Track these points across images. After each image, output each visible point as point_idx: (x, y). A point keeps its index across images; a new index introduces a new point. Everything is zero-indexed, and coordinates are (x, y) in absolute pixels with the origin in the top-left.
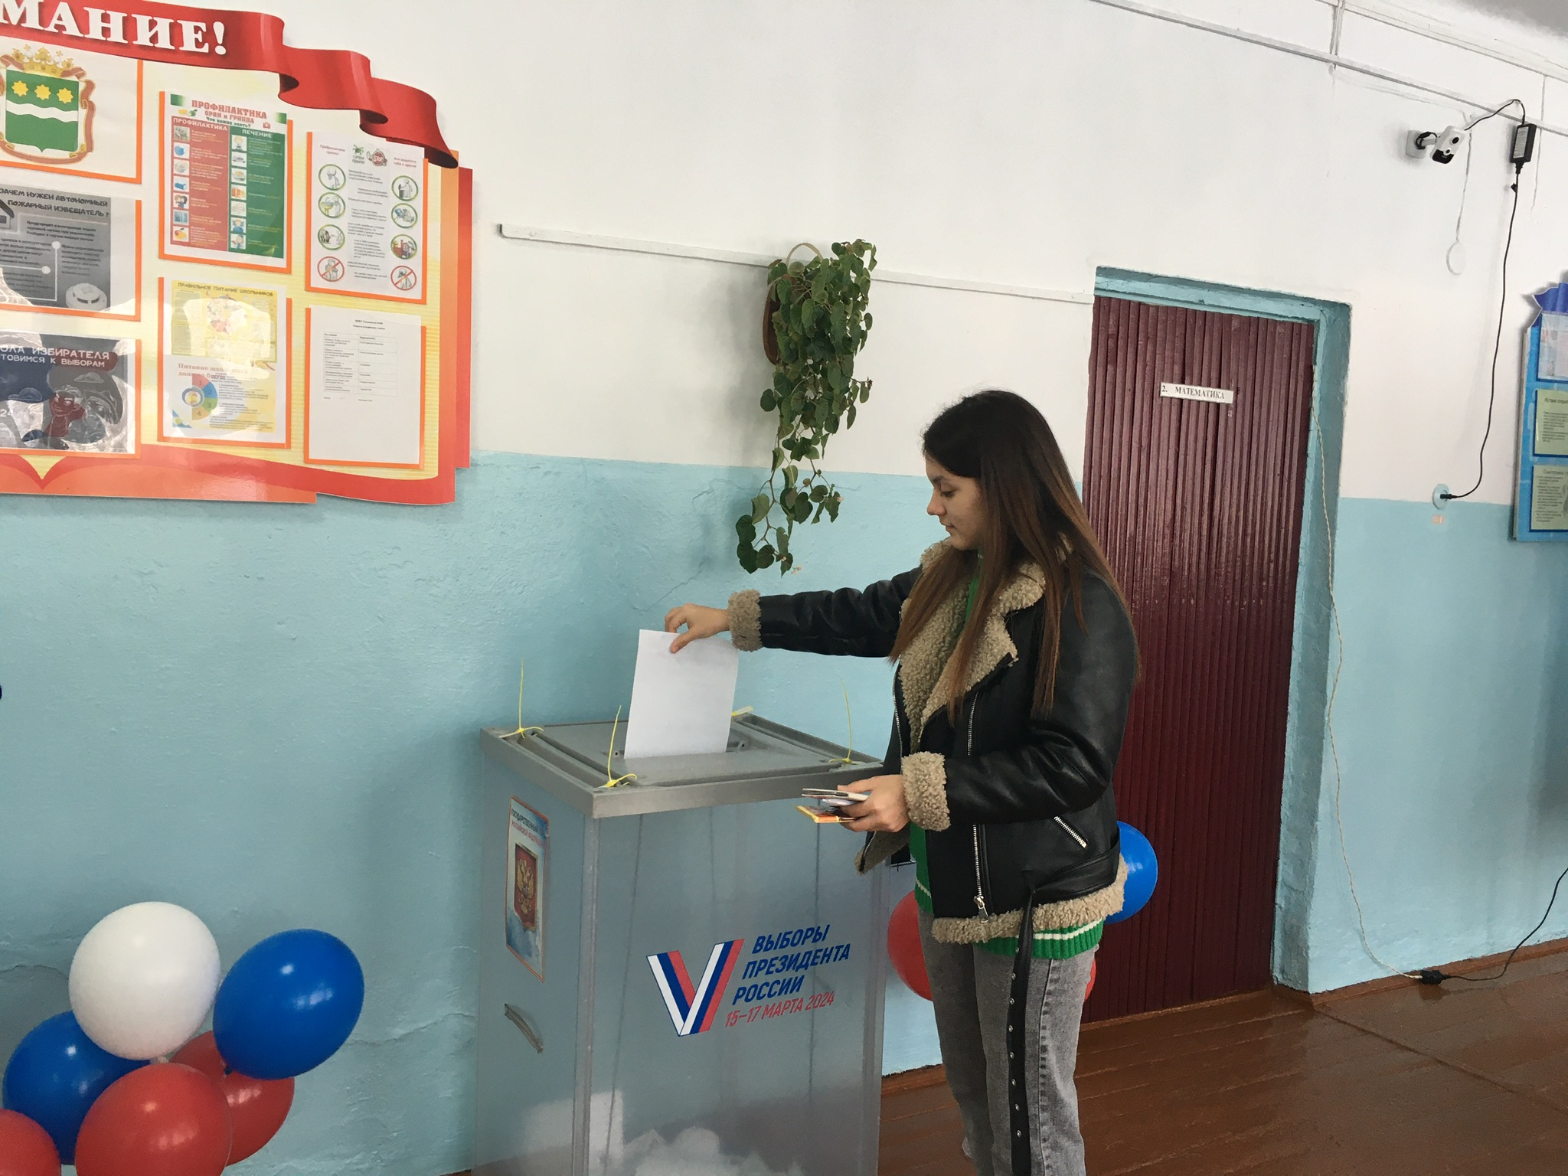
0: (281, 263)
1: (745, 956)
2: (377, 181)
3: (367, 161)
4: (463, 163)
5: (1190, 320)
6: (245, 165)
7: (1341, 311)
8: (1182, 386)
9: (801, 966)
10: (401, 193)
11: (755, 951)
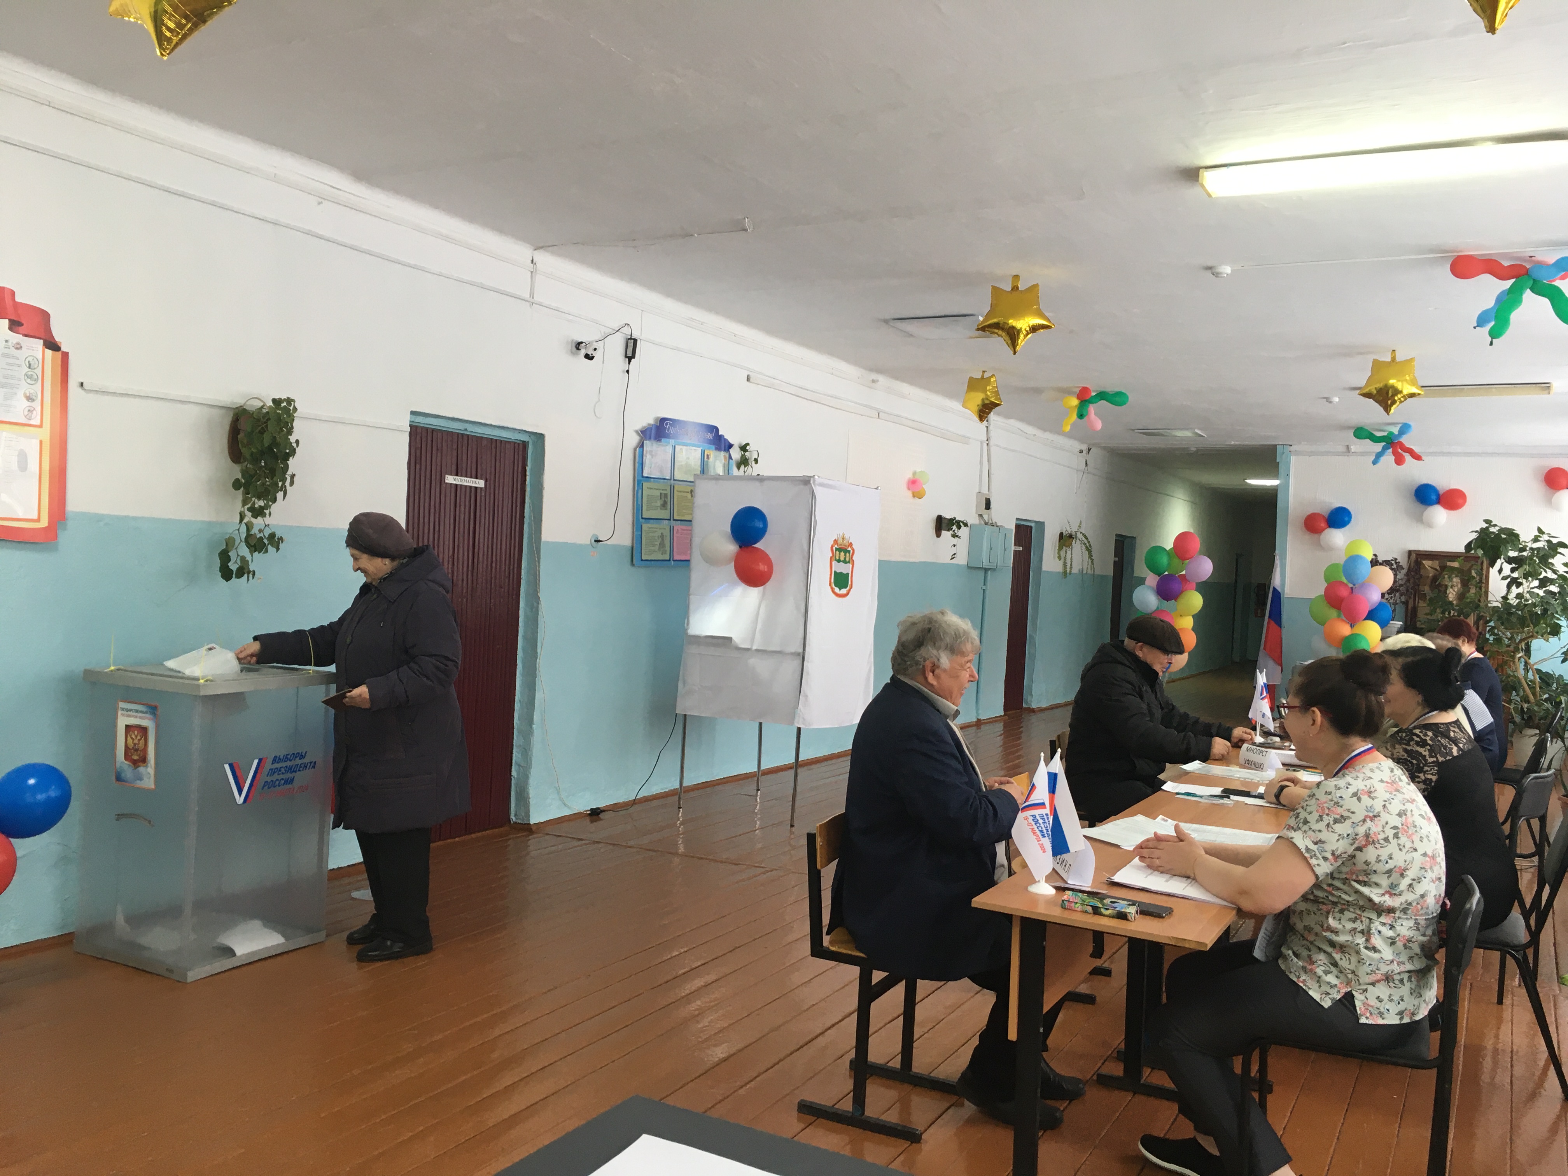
1: (268, 765)
2: (17, 358)
3: (11, 347)
4: (64, 348)
5: (460, 440)
7: (541, 437)
8: (457, 477)
9: (293, 771)
10: (30, 365)
11: (272, 764)
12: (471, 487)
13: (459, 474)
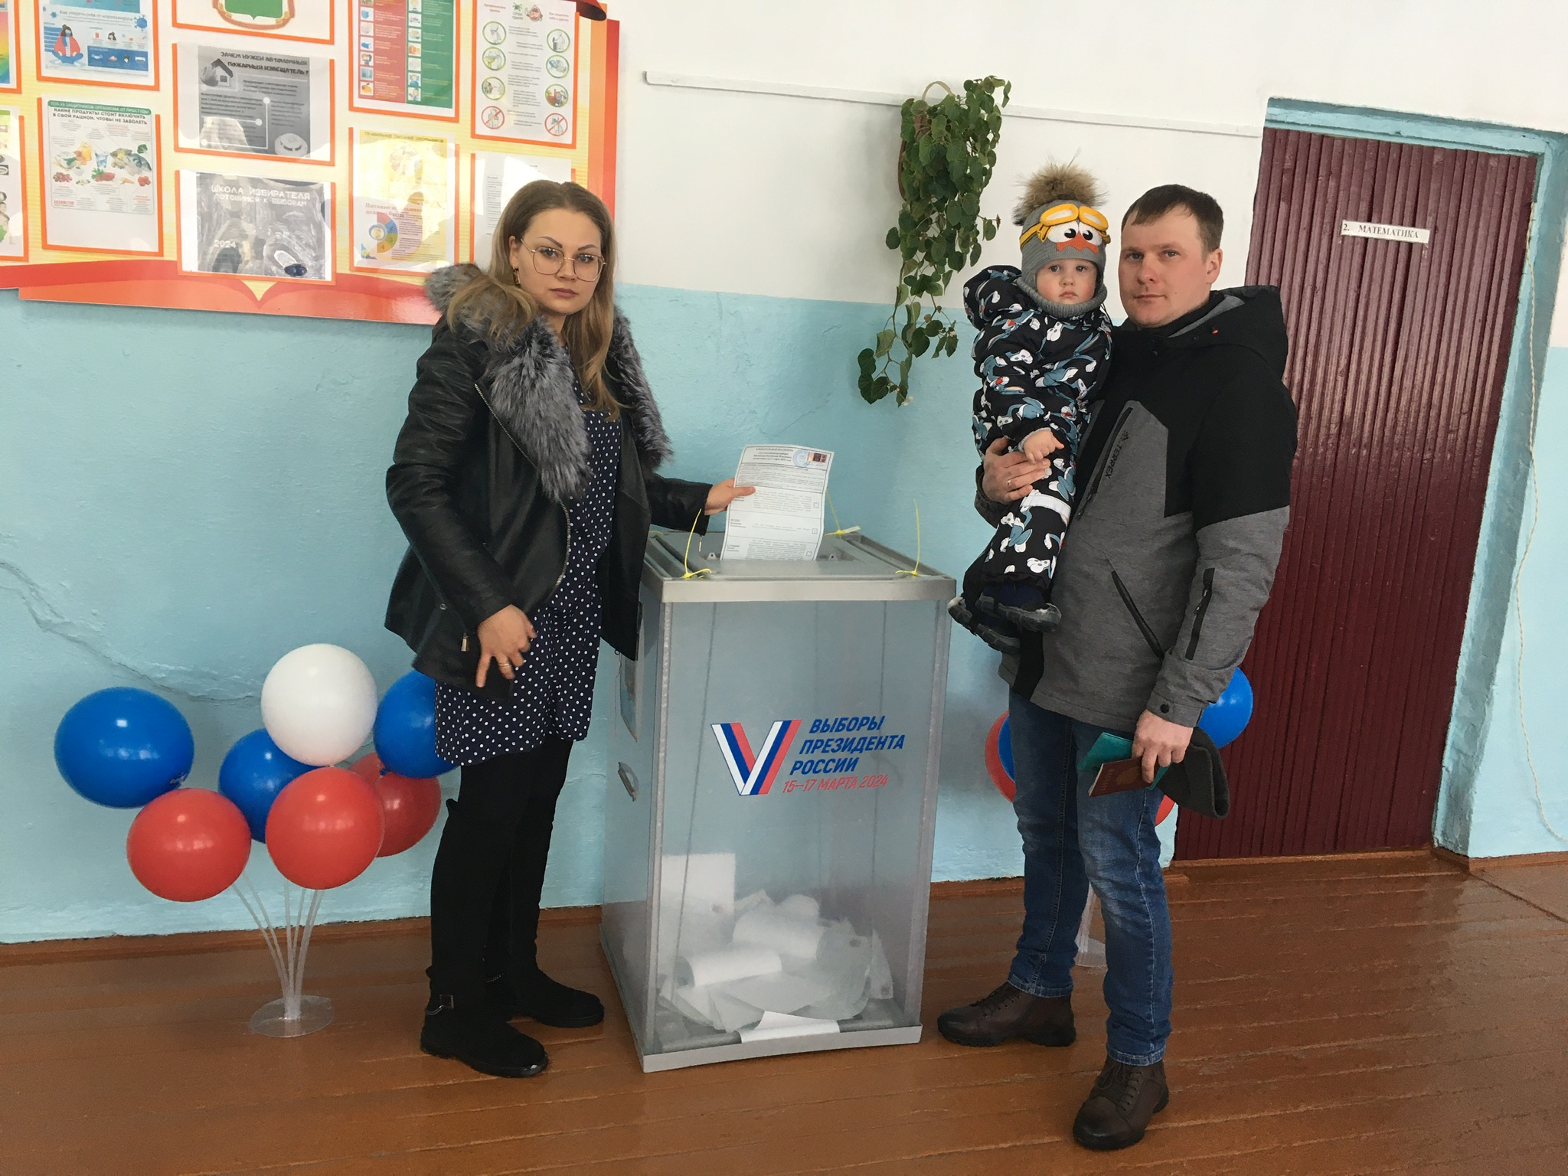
0: (449, 112)
1: (802, 734)
2: (535, 35)
3: (524, 16)
4: (610, 16)
6: (420, 25)
8: (1368, 225)
9: (856, 749)
10: (555, 45)
12: (1399, 243)
13: (1375, 217)
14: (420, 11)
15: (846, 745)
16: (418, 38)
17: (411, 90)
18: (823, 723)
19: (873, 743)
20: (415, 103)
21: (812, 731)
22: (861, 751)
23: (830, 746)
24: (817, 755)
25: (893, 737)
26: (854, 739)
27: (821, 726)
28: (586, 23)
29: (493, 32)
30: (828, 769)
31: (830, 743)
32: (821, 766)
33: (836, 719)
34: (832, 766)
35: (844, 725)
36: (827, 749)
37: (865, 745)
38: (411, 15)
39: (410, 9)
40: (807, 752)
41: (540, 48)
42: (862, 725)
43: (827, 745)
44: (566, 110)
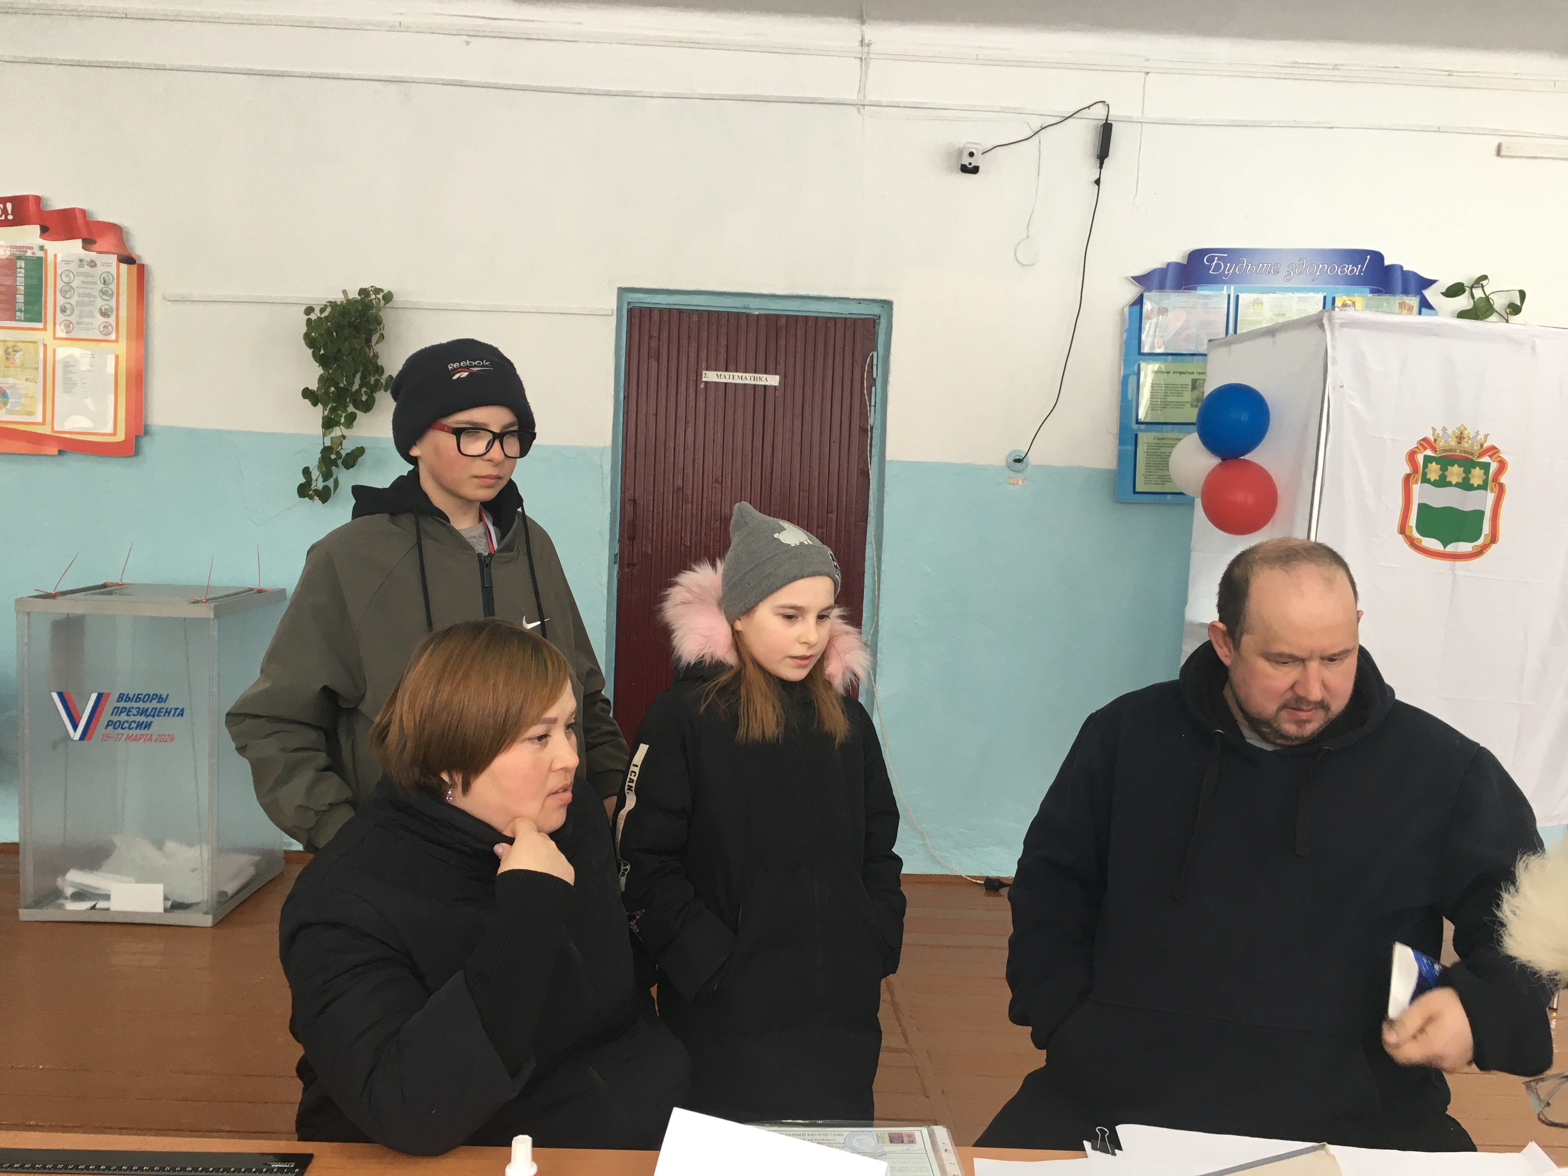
0: (40, 325)
1: (112, 703)
2: (92, 276)
3: (86, 265)
4: (140, 261)
5: (734, 321)
6: (23, 275)
8: (726, 373)
9: (150, 715)
10: (105, 281)
12: (753, 386)
13: (732, 367)
14: (23, 267)
15: (143, 712)
16: (22, 283)
17: (18, 314)
18: (125, 696)
19: (162, 712)
20: (20, 320)
21: (118, 701)
22: (154, 716)
23: (131, 712)
24: (123, 717)
25: (176, 709)
26: (148, 709)
27: (124, 698)
28: (124, 267)
29: (66, 276)
30: (131, 727)
31: (131, 710)
32: (126, 725)
33: (134, 695)
34: (134, 725)
35: (140, 699)
36: (130, 713)
37: (156, 713)
38: (18, 270)
39: (18, 267)
40: (116, 715)
41: (95, 283)
42: (152, 699)
43: (129, 711)
44: (112, 320)
